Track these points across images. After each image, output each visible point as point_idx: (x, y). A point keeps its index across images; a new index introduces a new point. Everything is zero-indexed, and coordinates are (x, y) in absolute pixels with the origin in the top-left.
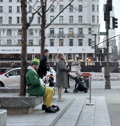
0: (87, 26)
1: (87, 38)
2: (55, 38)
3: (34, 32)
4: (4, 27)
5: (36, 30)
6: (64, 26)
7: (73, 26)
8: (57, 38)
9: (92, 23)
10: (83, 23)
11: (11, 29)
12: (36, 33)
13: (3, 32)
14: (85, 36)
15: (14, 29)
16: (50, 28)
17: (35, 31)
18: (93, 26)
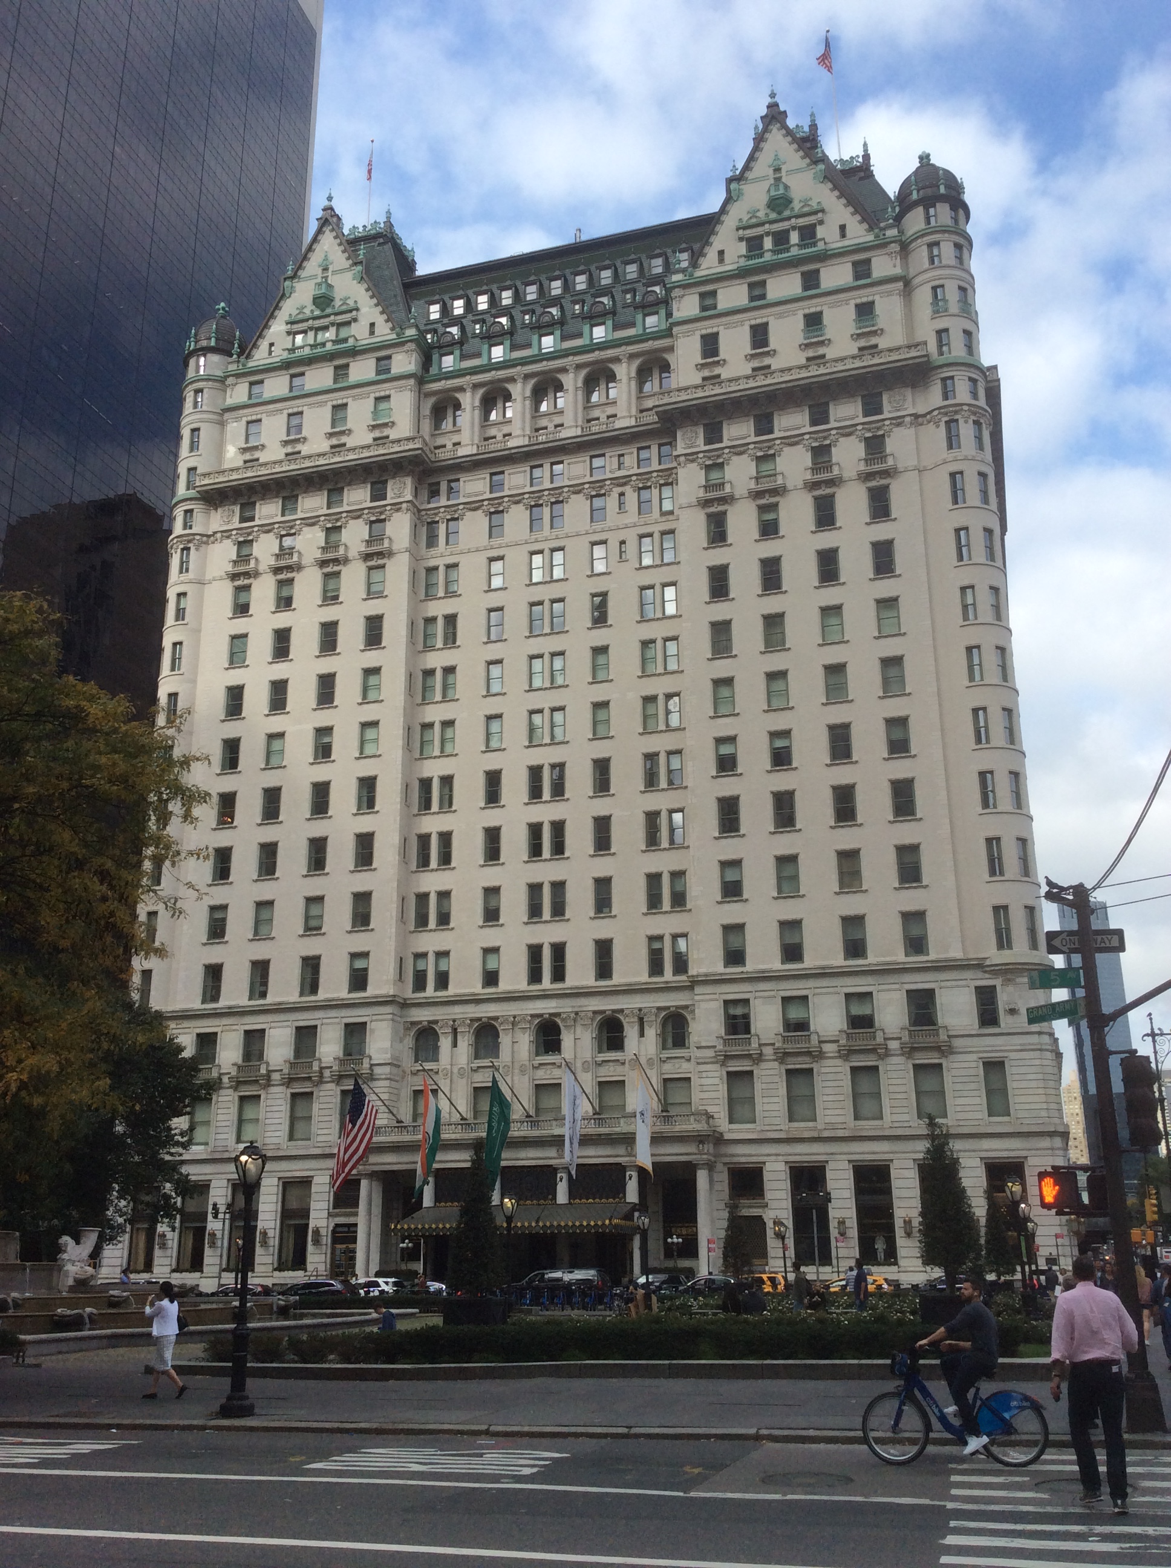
0: (968, 974)
1: (974, 1057)
2: (763, 1065)
3: (631, 1033)
4: (458, 1011)
5: (641, 1021)
6: (811, 983)
7: (870, 980)
8: (776, 1064)
9: (996, 956)
10: (933, 956)
11: (496, 1018)
12: (642, 1034)
13: (450, 1039)
14: (957, 1043)
15: (515, 1022)
16: (726, 1002)
17: (636, 1028)
18: (1008, 972)
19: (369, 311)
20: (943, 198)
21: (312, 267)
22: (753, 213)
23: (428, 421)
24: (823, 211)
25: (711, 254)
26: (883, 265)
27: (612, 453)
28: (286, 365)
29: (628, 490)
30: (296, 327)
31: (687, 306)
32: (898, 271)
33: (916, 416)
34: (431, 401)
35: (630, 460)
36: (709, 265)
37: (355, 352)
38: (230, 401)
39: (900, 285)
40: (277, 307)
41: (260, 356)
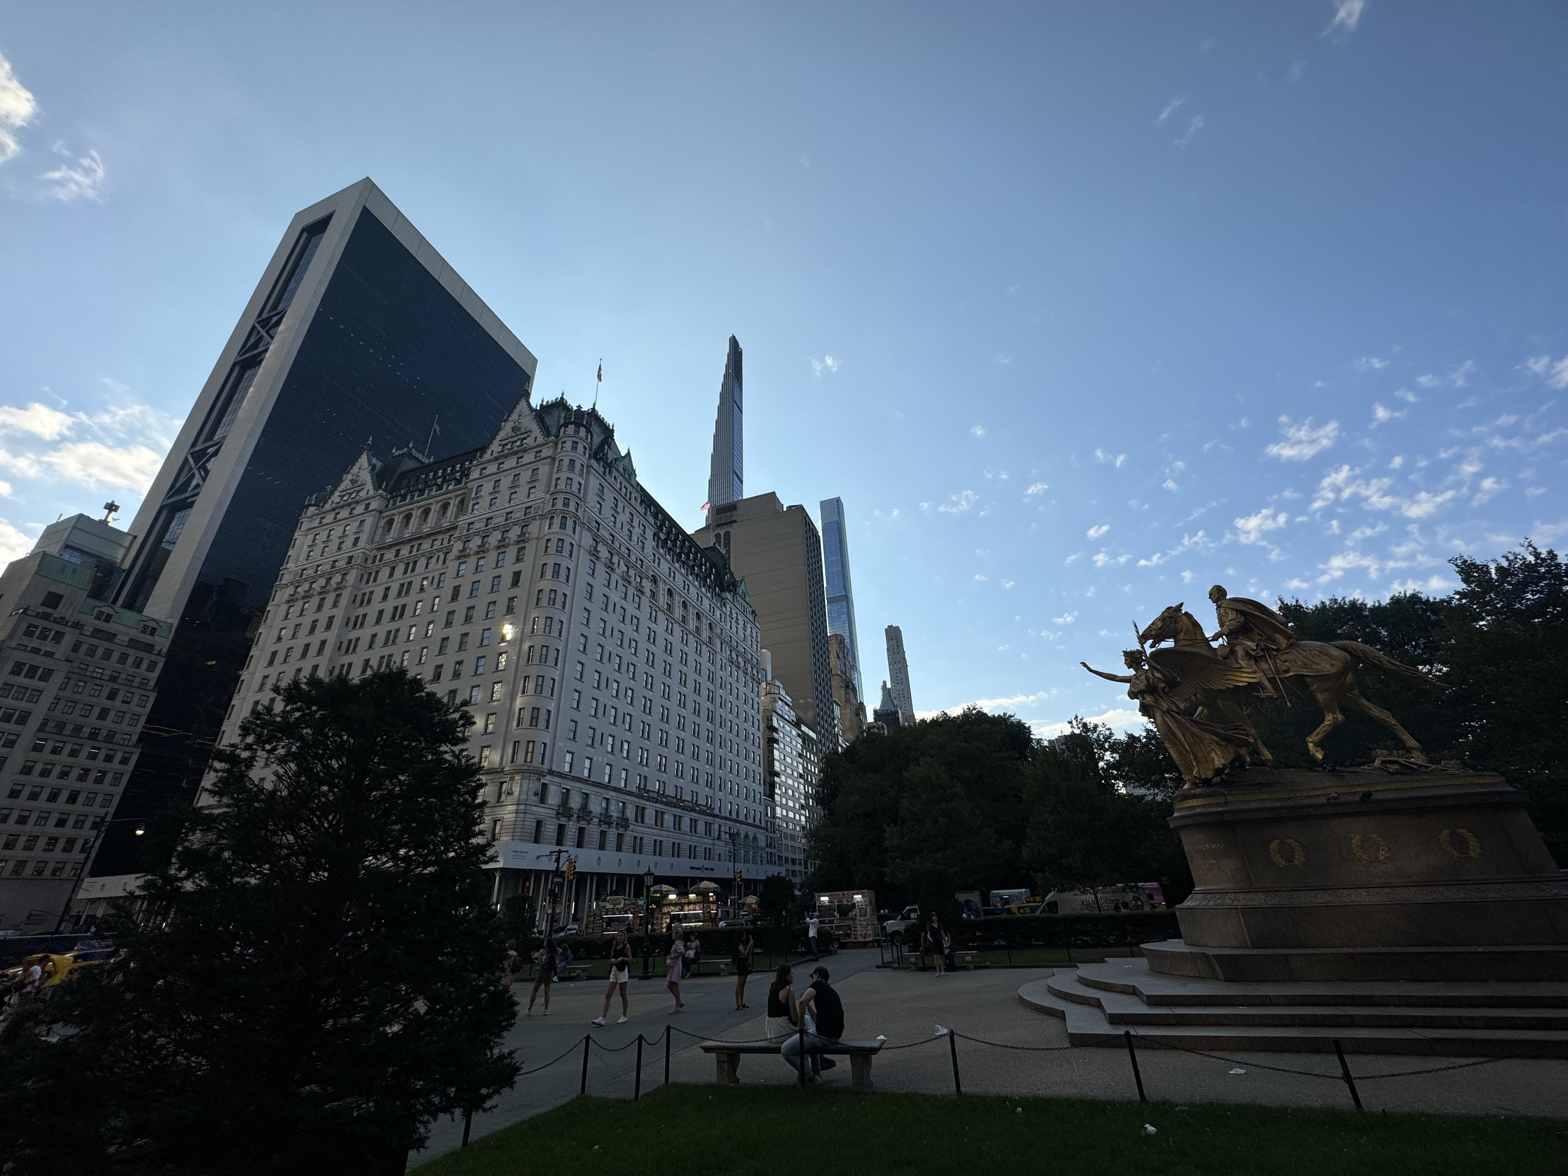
19: (369, 486)
20: (572, 423)
21: (355, 469)
22: (507, 435)
23: (381, 530)
24: (531, 431)
25: (489, 452)
26: (546, 452)
27: (440, 537)
28: (334, 509)
29: (441, 553)
30: (344, 493)
31: (475, 474)
32: (550, 454)
33: (542, 515)
34: (386, 519)
35: (446, 541)
36: (487, 456)
37: (357, 502)
38: (312, 526)
39: (549, 460)
40: (339, 486)
41: (328, 506)
